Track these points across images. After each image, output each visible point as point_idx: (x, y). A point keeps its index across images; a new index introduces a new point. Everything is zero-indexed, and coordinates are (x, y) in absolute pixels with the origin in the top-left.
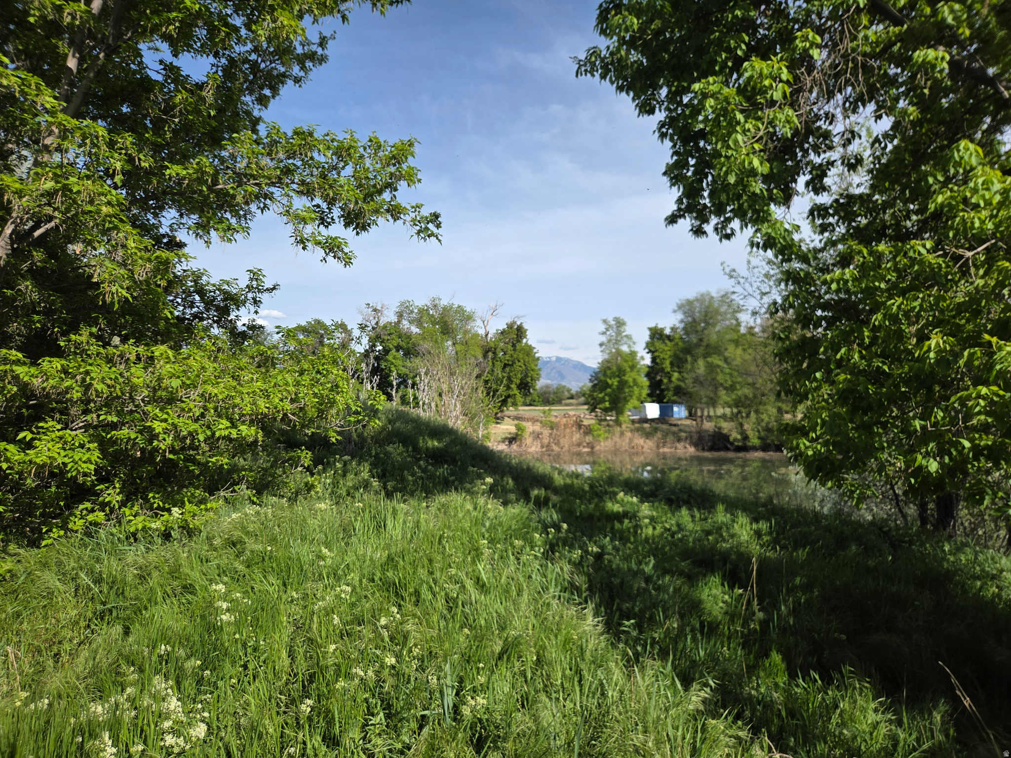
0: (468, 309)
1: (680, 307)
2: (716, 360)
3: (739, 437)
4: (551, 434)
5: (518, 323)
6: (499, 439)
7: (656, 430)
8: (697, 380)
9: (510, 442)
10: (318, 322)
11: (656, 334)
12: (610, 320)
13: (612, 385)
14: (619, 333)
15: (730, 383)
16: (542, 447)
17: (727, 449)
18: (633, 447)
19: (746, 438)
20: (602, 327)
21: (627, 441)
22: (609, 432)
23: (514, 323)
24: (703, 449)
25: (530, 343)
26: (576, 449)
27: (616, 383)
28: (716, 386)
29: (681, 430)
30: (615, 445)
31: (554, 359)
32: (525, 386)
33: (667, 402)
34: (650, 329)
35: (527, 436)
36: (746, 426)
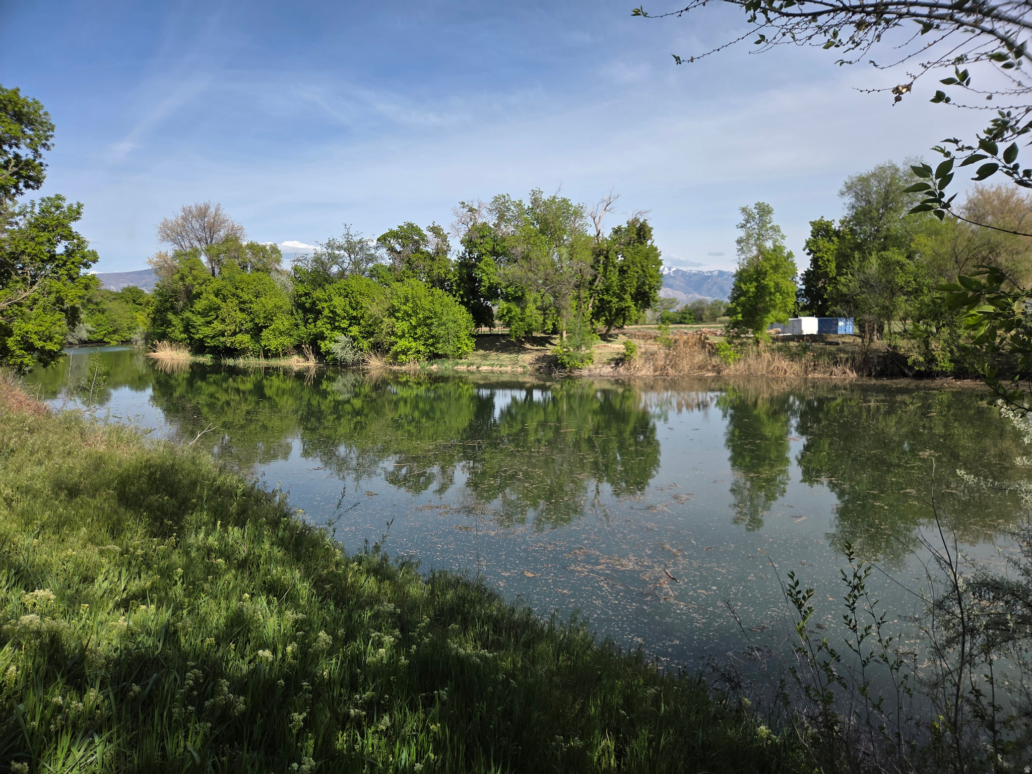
0: (574, 203)
1: (849, 188)
2: (894, 254)
3: (921, 359)
4: (667, 355)
5: (641, 221)
6: (605, 360)
7: (805, 349)
8: (865, 283)
9: (617, 364)
10: (411, 226)
11: (821, 230)
12: (751, 206)
13: (748, 292)
14: (762, 224)
15: (914, 285)
16: (655, 370)
17: (905, 375)
18: (772, 372)
19: (931, 360)
20: (741, 218)
21: (766, 363)
22: (741, 351)
23: (636, 220)
24: (869, 375)
25: (655, 244)
26: (697, 373)
27: (752, 289)
28: (893, 290)
29: (840, 350)
30: (749, 369)
31: (716, 273)
32: (644, 298)
33: (830, 316)
34: (813, 224)
35: (637, 358)
36: (933, 344)
